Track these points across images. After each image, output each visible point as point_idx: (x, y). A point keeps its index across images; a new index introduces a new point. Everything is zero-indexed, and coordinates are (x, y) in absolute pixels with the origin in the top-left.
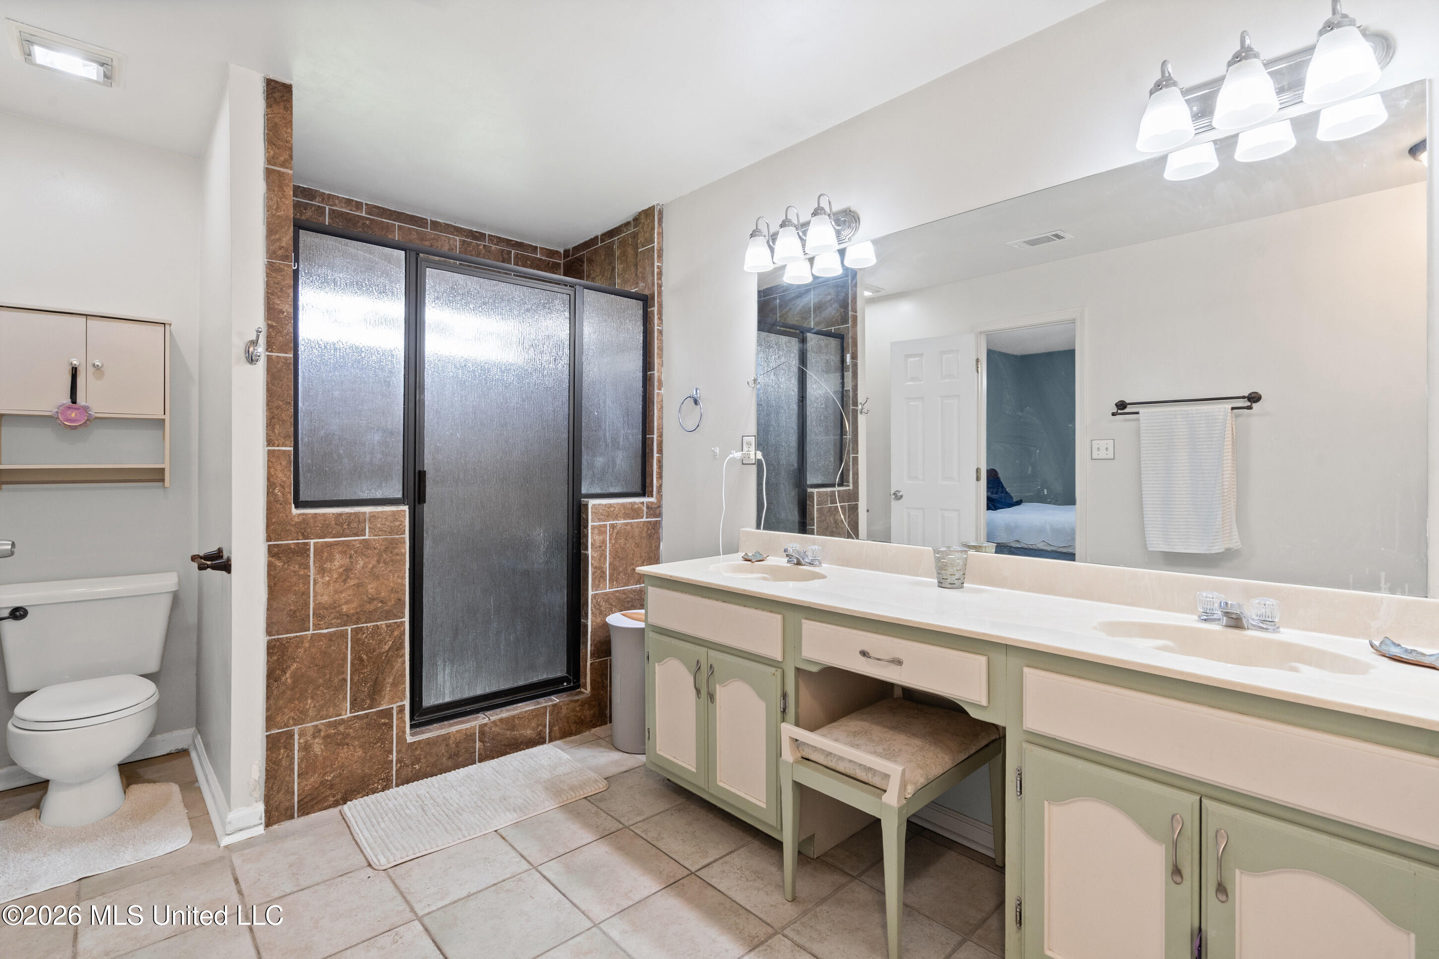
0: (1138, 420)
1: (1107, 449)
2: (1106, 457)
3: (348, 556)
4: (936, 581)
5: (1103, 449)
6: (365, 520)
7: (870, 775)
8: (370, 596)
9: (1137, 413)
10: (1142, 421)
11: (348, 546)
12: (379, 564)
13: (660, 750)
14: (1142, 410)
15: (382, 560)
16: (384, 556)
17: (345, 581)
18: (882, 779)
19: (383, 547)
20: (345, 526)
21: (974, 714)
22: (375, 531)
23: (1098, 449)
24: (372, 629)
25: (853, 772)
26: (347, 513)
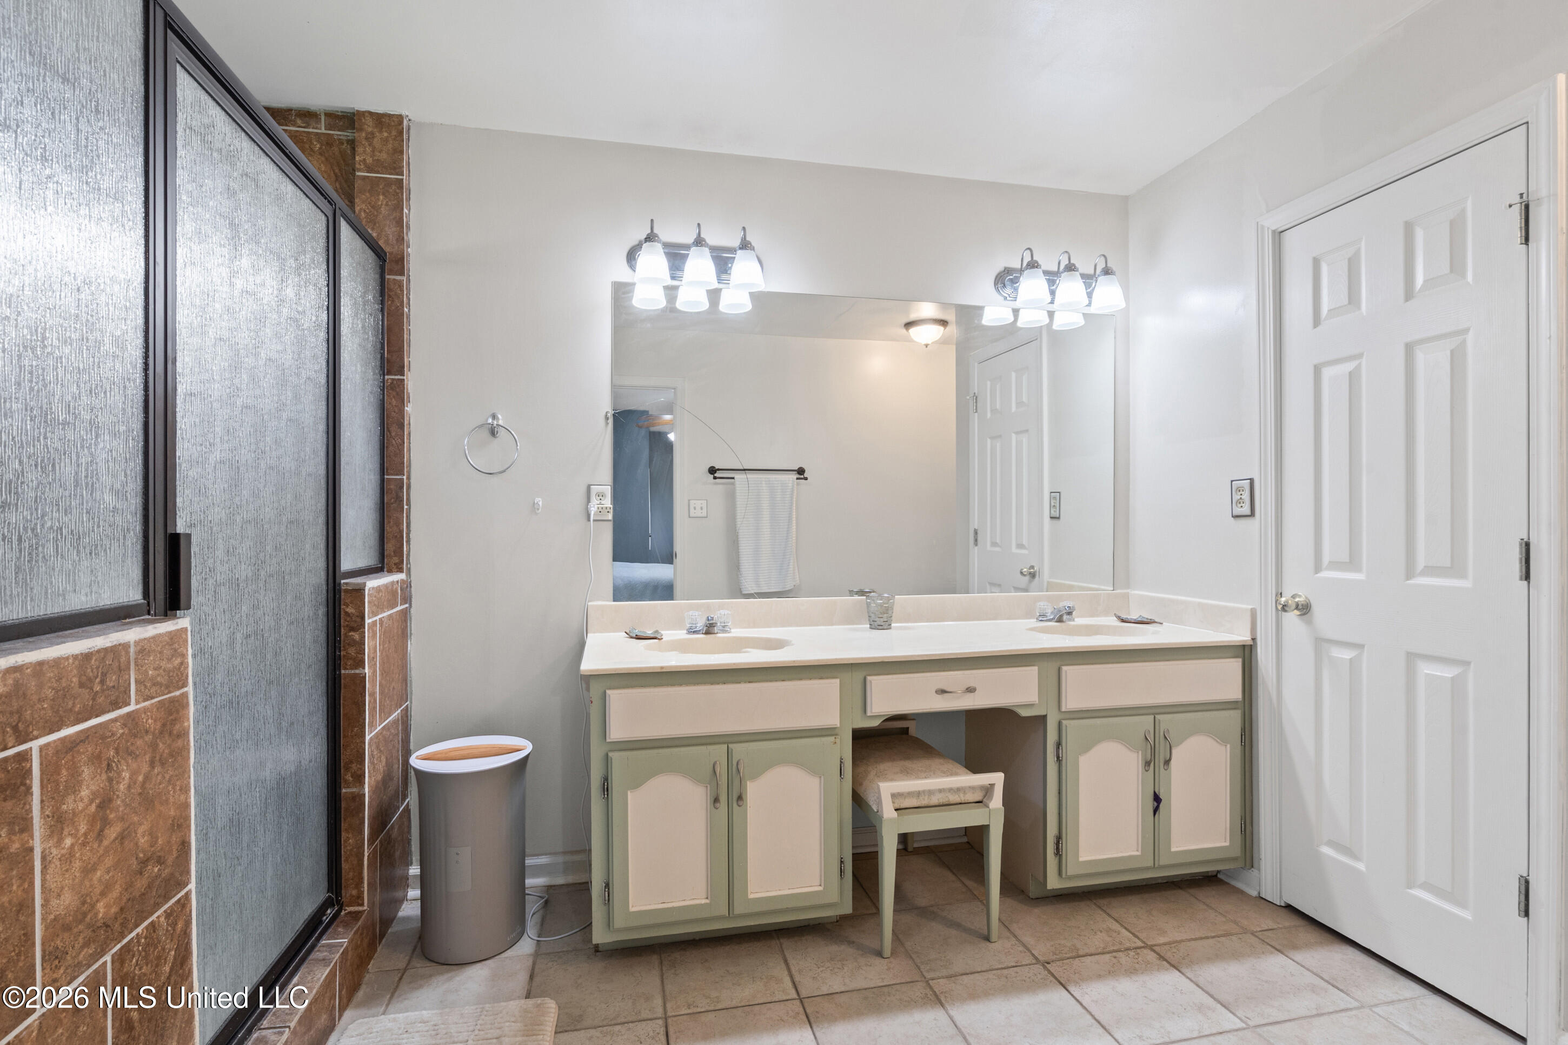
0: (733, 484)
1: (702, 508)
2: (701, 515)
3: (104, 765)
4: (869, 626)
5: (699, 509)
6: (129, 662)
7: (962, 795)
8: (141, 855)
9: (733, 478)
10: (737, 486)
11: (103, 738)
12: (153, 768)
13: (633, 906)
14: (739, 477)
15: (158, 758)
16: (161, 745)
17: (100, 836)
18: (973, 793)
19: (159, 725)
20: (97, 688)
21: (1024, 713)
22: (146, 687)
23: (695, 508)
24: (146, 938)
25: (947, 800)
26: (99, 651)
